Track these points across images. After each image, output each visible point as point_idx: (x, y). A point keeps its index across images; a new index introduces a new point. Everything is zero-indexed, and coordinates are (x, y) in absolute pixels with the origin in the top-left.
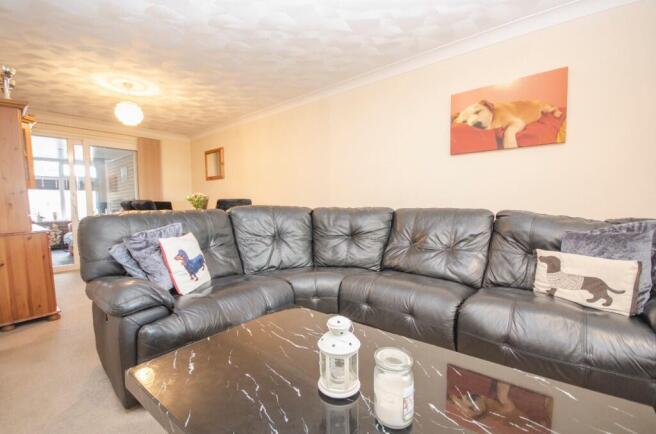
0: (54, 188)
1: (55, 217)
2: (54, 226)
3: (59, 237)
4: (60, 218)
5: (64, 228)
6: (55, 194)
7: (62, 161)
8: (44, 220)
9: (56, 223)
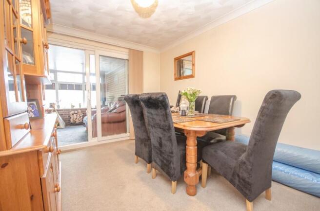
0: (80, 89)
1: (80, 106)
2: (79, 111)
3: (81, 117)
4: (82, 107)
5: (84, 112)
6: (80, 92)
7: (84, 74)
8: (74, 108)
9: (80, 109)
